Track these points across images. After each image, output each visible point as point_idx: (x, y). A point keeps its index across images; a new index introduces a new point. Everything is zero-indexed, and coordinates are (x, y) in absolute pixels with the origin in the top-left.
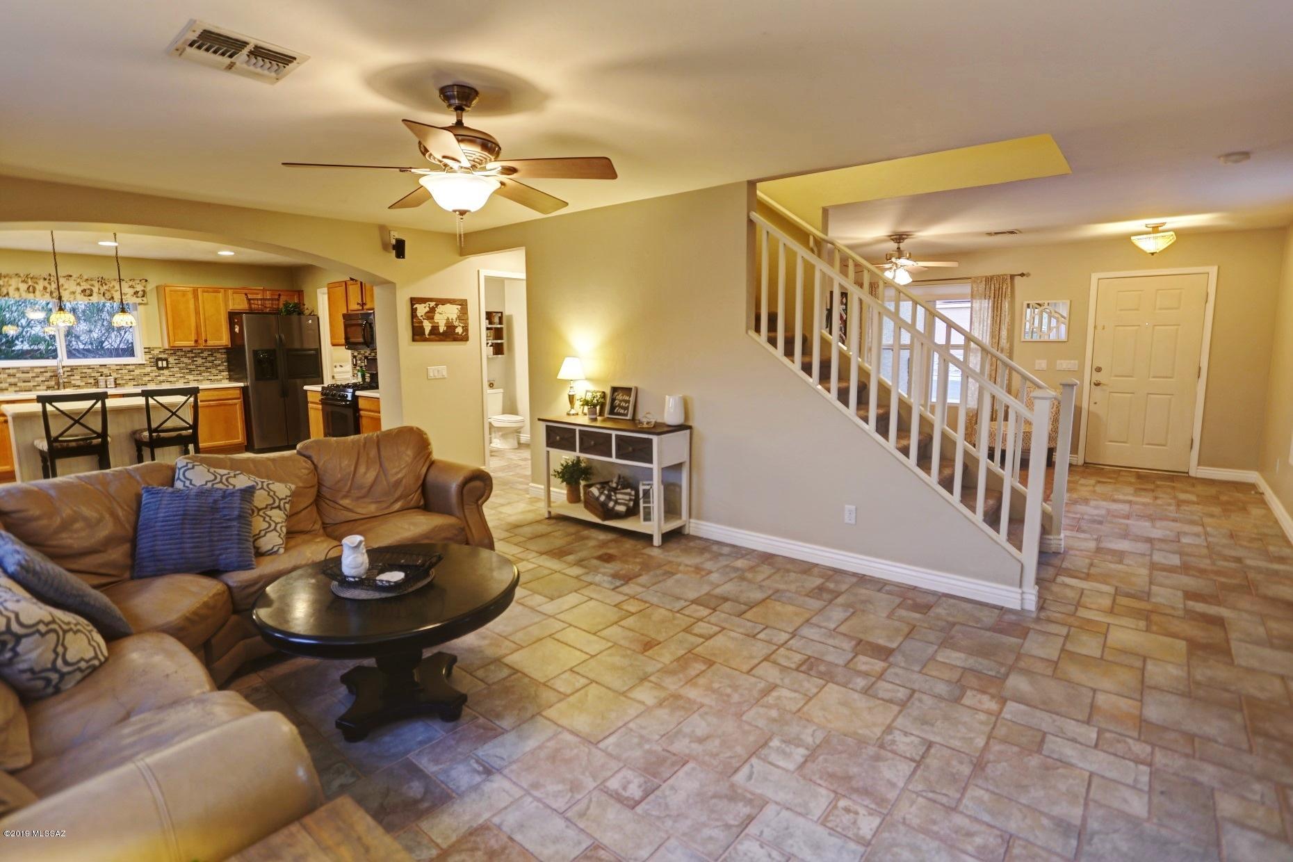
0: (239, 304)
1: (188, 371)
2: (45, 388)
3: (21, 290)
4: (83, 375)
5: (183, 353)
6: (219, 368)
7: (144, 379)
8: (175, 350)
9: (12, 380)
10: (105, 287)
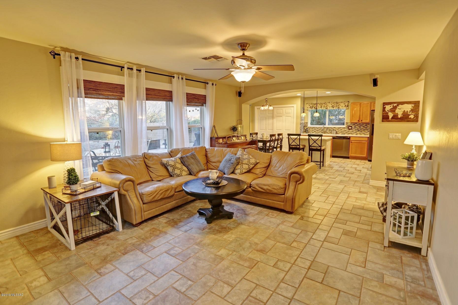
1: (358, 130)
5: (357, 125)
6: (368, 130)
7: (345, 132)
8: (354, 124)
9: (315, 130)
10: (337, 105)
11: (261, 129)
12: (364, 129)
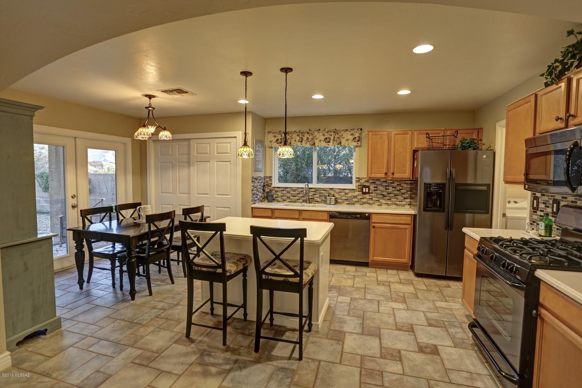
1: (382, 196)
2: (302, 201)
4: (321, 195)
5: (380, 183)
7: (354, 200)
8: (374, 181)
9: (288, 195)
10: (337, 136)
11: (162, 193)
12: (395, 192)
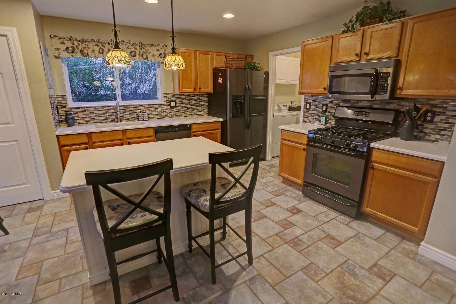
0: (220, 63)
1: (186, 109)
2: (110, 120)
3: (95, 51)
4: (131, 112)
5: (184, 97)
6: (203, 107)
7: (163, 114)
8: (179, 95)
10: (143, 50)
12: (196, 104)
